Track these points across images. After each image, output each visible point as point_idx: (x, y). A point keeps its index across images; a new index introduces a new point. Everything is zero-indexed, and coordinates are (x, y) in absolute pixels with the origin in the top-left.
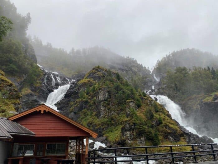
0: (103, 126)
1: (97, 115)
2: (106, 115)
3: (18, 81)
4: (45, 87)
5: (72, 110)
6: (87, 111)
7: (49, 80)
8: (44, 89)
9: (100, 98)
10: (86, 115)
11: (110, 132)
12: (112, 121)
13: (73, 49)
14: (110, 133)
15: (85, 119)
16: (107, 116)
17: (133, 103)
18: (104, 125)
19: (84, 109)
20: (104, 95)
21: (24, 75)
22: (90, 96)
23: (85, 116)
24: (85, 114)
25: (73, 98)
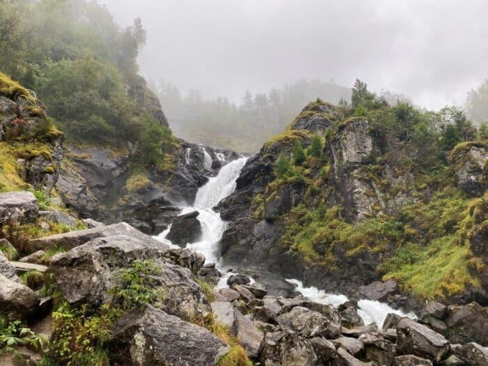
0: (372, 244)
1: (344, 213)
2: (378, 208)
3: (115, 156)
4: (186, 170)
5: (260, 214)
6: (305, 210)
7: (196, 157)
8: (184, 176)
9: (345, 158)
10: (303, 221)
11: (407, 263)
12: (406, 227)
13: (248, 96)
14: (409, 267)
15: (303, 233)
16: (381, 213)
17: (482, 150)
18: (378, 241)
19: (296, 205)
20: (360, 145)
21: (130, 145)
22: (307, 167)
23: (301, 224)
24: (302, 219)
25: (258, 184)
